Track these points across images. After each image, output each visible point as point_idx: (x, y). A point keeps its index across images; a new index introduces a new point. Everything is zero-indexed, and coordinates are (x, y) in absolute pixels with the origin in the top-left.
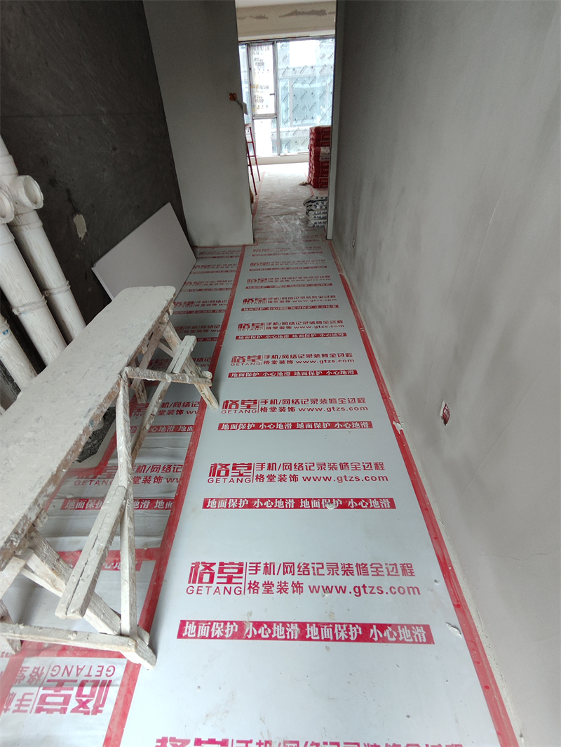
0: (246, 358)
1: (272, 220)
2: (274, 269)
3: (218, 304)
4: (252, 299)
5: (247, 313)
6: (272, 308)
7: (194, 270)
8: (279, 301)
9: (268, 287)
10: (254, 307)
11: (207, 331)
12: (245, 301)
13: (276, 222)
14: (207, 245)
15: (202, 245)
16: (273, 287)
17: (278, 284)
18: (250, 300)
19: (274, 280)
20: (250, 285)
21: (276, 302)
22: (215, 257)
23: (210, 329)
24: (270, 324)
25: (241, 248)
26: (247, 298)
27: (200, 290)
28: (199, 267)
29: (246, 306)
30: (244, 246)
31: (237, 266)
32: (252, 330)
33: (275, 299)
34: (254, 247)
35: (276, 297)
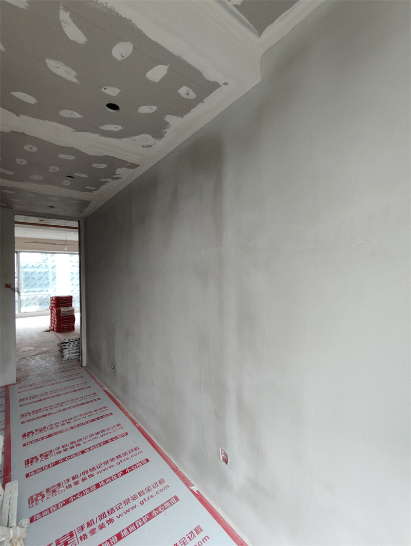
0: (45, 492)
1: (28, 360)
2: (45, 399)
4: (31, 432)
5: (30, 447)
6: (56, 433)
8: (60, 424)
9: (44, 416)
10: (36, 438)
12: (24, 435)
13: (33, 361)
16: (50, 414)
17: (54, 410)
18: (29, 433)
19: (48, 408)
20: (25, 419)
21: (57, 427)
24: (59, 448)
25: (3, 389)
26: (26, 432)
29: (27, 440)
30: (6, 387)
31: (4, 405)
32: (42, 461)
33: (55, 424)
34: (17, 385)
35: (56, 422)
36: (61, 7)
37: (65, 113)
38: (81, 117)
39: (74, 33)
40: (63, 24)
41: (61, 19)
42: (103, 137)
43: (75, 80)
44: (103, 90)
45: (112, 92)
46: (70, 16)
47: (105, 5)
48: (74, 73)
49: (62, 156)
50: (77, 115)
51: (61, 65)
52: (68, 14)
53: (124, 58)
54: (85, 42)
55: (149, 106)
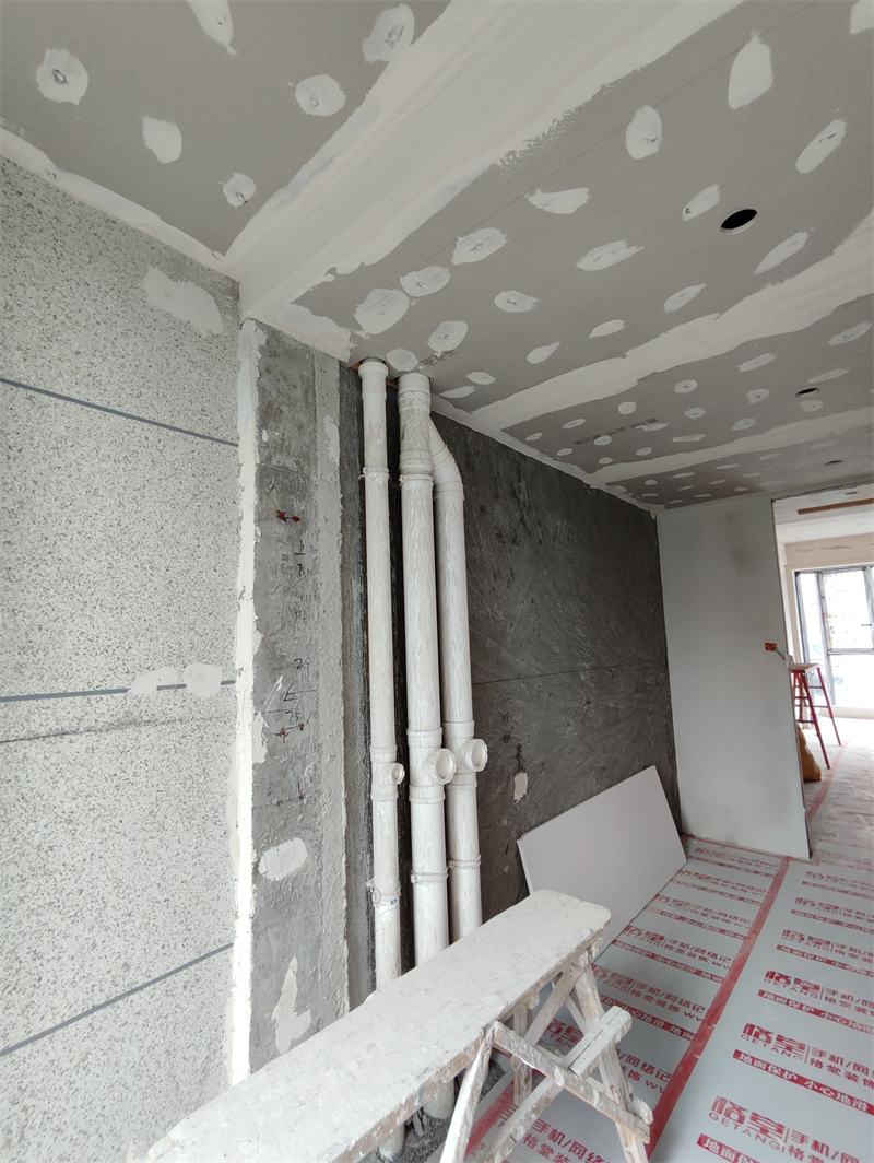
0: (748, 1115)
2: (850, 926)
3: (711, 959)
4: (786, 977)
5: (768, 1004)
6: (833, 1017)
7: (679, 878)
8: (854, 1004)
9: (829, 962)
10: (788, 996)
11: (676, 1009)
12: (771, 975)
14: (714, 838)
15: (704, 835)
16: (843, 966)
18: (782, 976)
19: (846, 951)
20: (787, 943)
21: (844, 1005)
22: (722, 864)
23: (683, 1009)
24: (821, 1054)
25: (779, 861)
26: (778, 970)
27: (682, 918)
28: (689, 873)
29: (770, 987)
30: (788, 859)
31: (765, 894)
32: (774, 1051)
33: (844, 996)
34: (809, 865)
35: (846, 993)
36: (526, 196)
37: (673, 303)
38: (703, 286)
39: (567, 202)
40: (547, 209)
41: (540, 207)
42: (787, 281)
43: (633, 250)
44: (686, 217)
45: (708, 202)
46: (544, 191)
47: (556, 123)
48: (620, 244)
49: (745, 367)
50: (693, 291)
51: (595, 252)
52: (538, 192)
53: (660, 138)
54: (588, 194)
55: (818, 139)
